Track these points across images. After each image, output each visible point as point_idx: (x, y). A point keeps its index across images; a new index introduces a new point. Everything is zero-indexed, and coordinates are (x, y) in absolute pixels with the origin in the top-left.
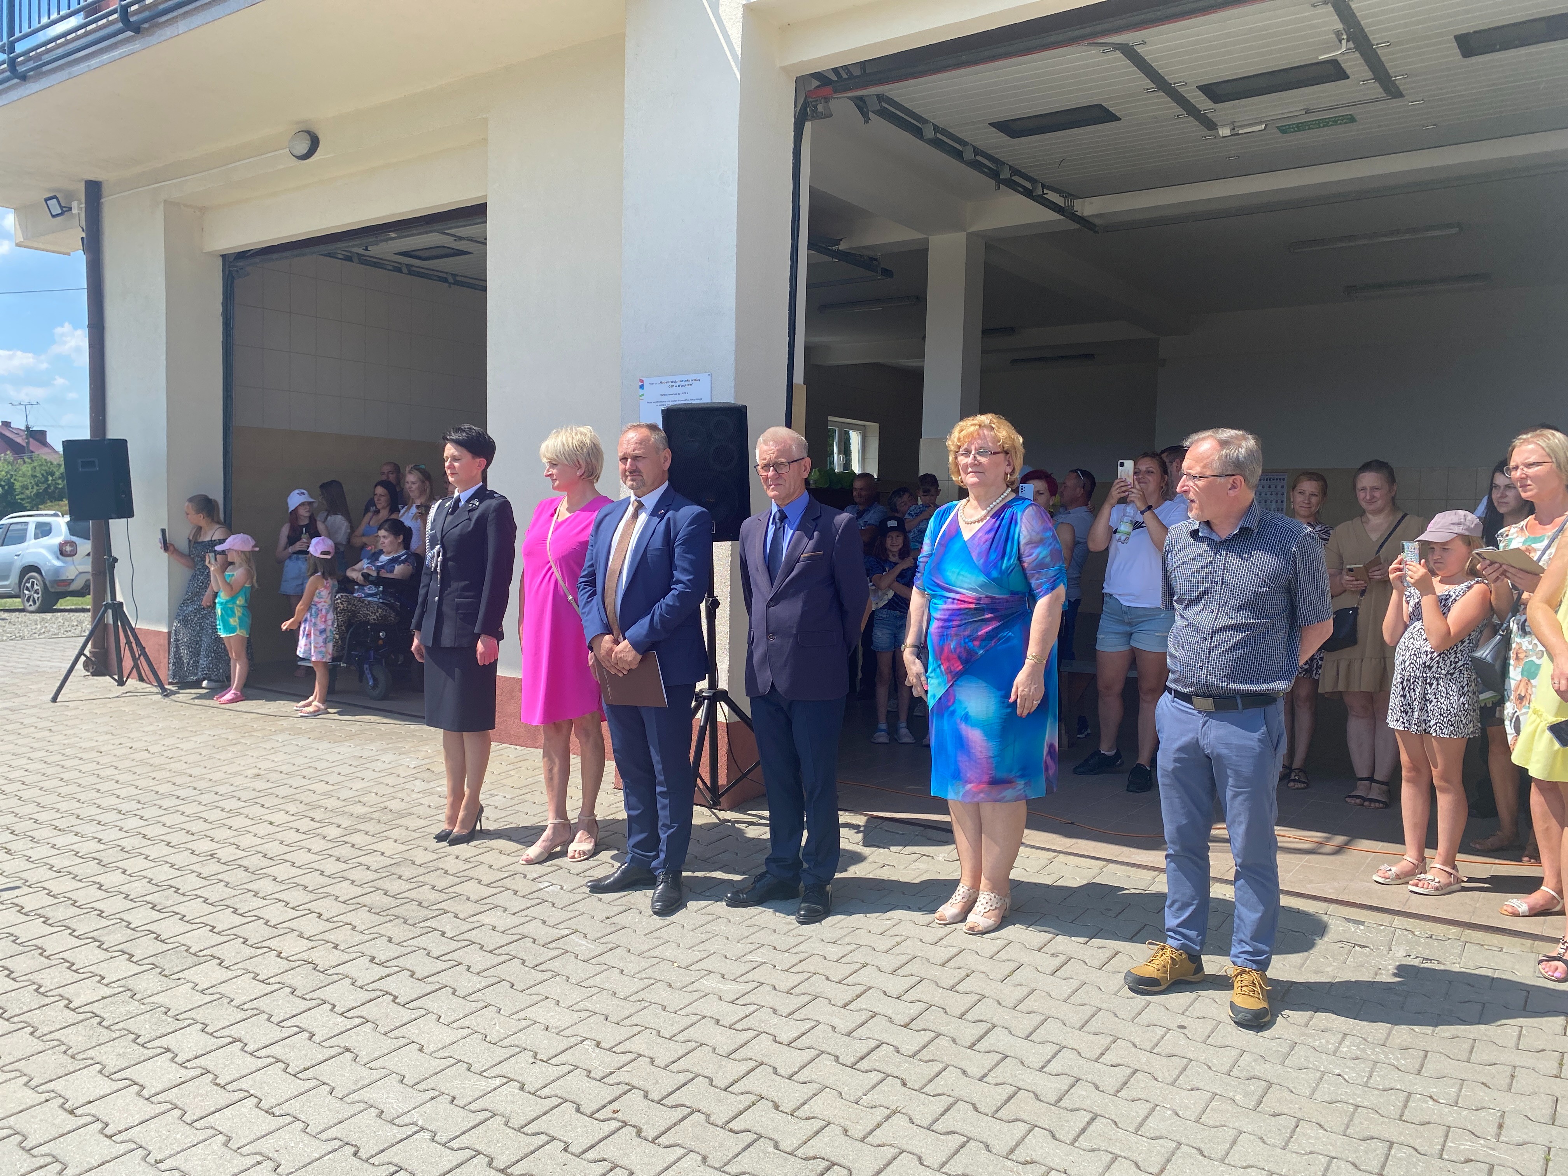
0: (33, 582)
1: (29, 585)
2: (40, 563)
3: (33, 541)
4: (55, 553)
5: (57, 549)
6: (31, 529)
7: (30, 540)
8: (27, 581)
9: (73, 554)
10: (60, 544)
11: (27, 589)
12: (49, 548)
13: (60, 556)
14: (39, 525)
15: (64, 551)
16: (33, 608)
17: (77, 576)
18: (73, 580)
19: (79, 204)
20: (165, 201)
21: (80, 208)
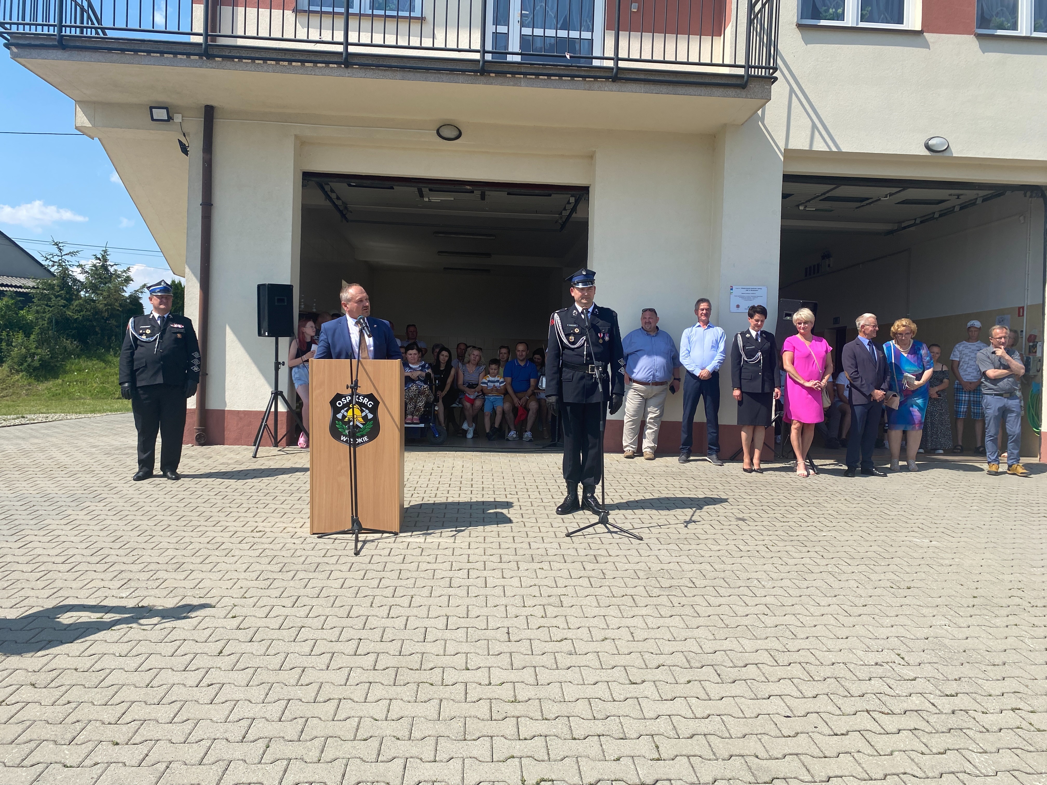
19: (182, 117)
20: (295, 135)
21: (182, 120)
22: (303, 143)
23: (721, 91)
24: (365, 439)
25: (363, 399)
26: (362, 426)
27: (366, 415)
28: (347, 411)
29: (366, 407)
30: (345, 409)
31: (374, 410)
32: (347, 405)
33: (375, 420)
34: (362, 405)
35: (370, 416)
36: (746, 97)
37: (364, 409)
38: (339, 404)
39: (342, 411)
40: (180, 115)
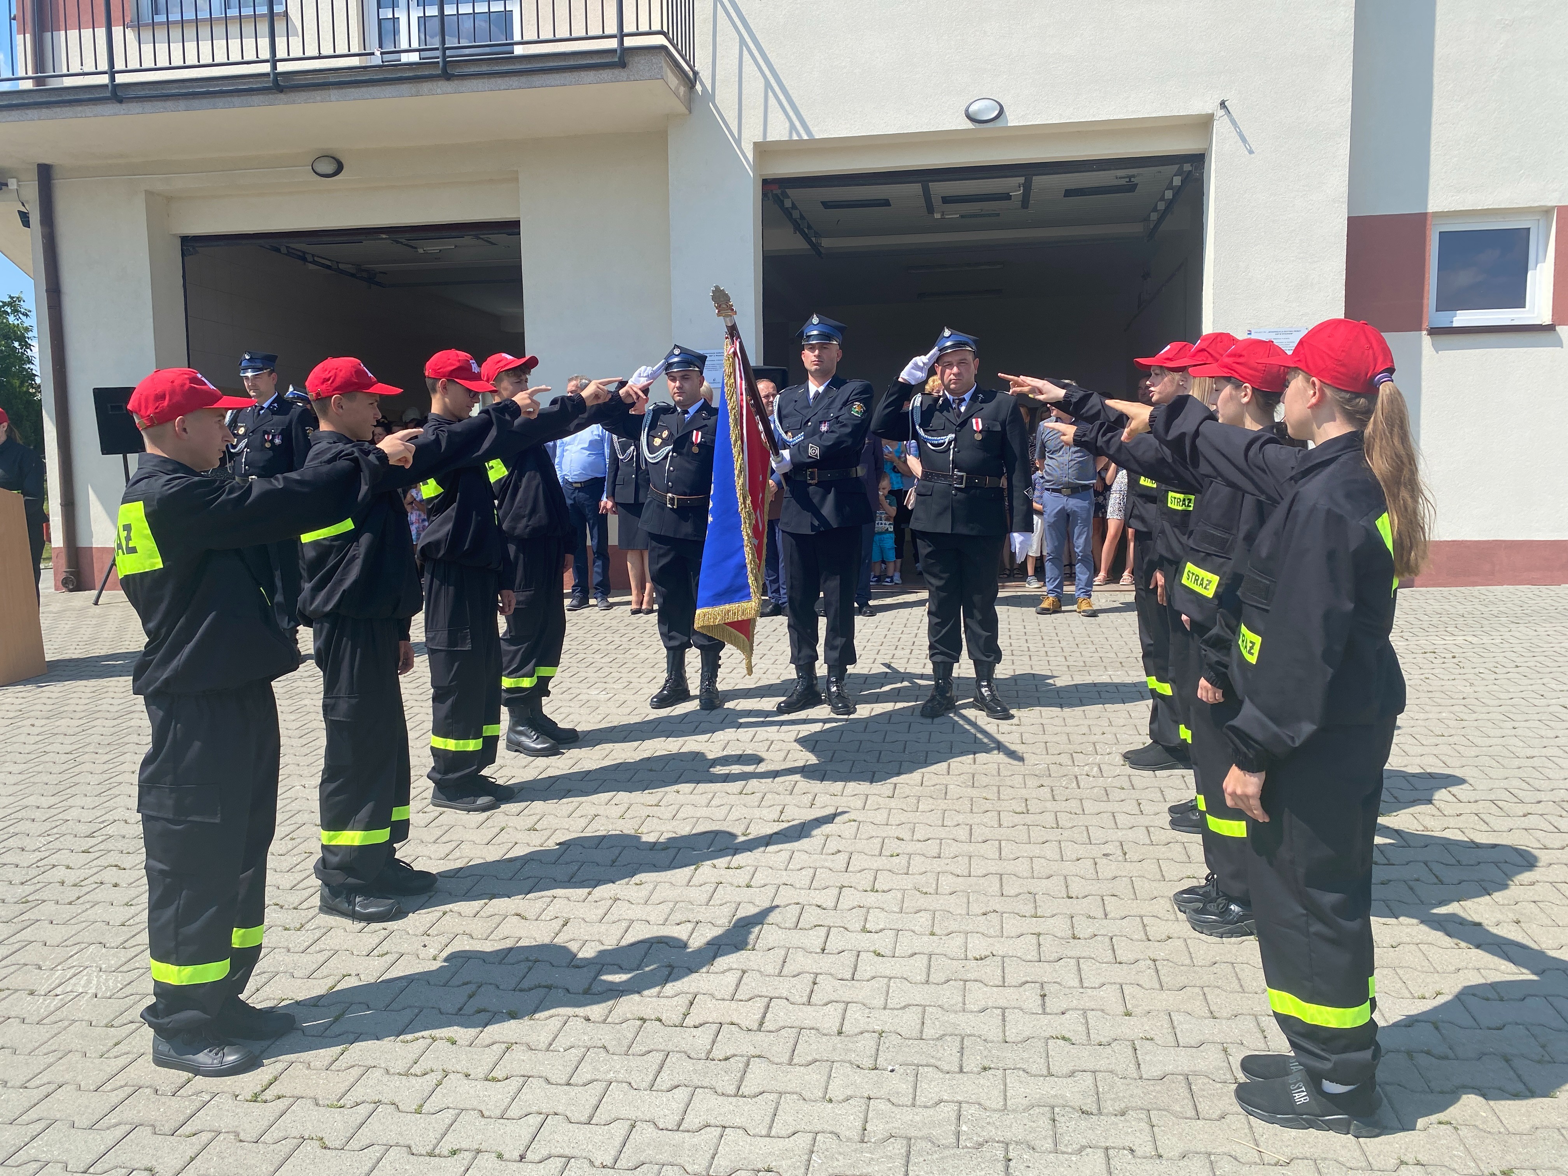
19: (18, 181)
20: (146, 191)
21: (19, 185)
22: (170, 199)
23: (591, 75)
36: (628, 79)
40: (14, 180)
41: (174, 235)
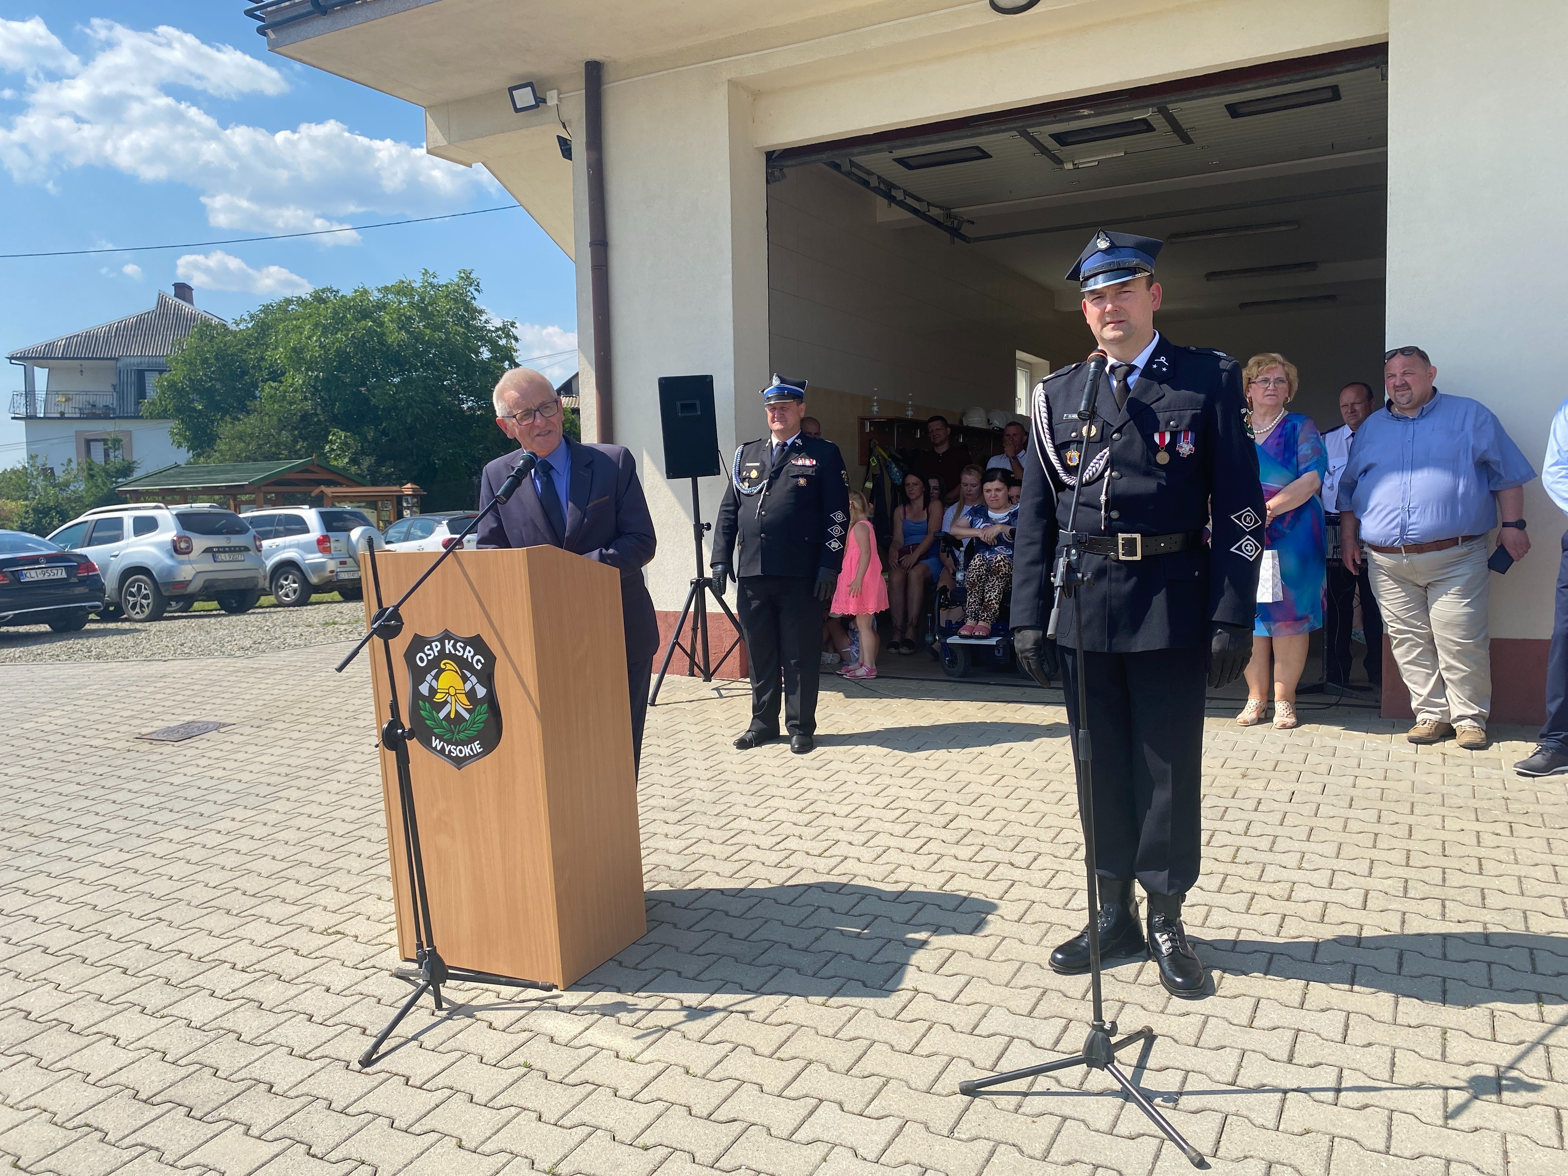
0: (139, 588)
1: (134, 590)
2: (149, 563)
3: (134, 539)
4: (168, 551)
5: (170, 547)
6: (128, 525)
7: (129, 537)
8: (132, 585)
9: (188, 551)
10: (173, 541)
11: (133, 595)
12: (159, 545)
13: (174, 554)
14: (137, 520)
15: (178, 549)
16: (141, 616)
17: (195, 575)
18: (191, 581)
19: (559, 94)
20: (729, 81)
21: (560, 99)
22: (756, 95)
24: (477, 747)
25: (464, 649)
26: (467, 716)
27: (473, 689)
28: (436, 677)
29: (469, 666)
30: (434, 673)
31: (487, 677)
32: (434, 664)
33: (491, 700)
34: (463, 664)
35: (481, 692)
37: (469, 674)
38: (422, 659)
39: (429, 678)
40: (555, 92)
41: (759, 149)
